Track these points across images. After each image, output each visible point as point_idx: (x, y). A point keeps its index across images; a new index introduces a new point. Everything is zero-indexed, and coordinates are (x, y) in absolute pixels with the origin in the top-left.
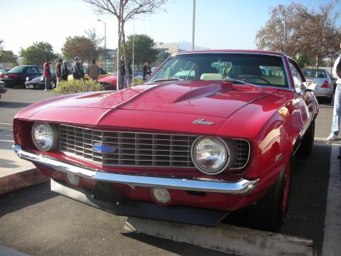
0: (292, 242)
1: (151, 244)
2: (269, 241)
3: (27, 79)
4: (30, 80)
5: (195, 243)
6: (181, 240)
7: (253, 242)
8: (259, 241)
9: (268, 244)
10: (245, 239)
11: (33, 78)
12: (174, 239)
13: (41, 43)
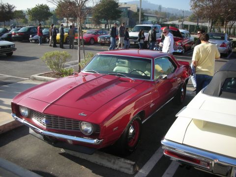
0: (126, 163)
1: (69, 159)
2: (117, 161)
3: (31, 36)
4: (32, 37)
5: (88, 160)
6: (83, 157)
7: (110, 161)
8: (113, 161)
9: (116, 163)
10: (107, 159)
11: (34, 35)
12: (80, 157)
13: (41, 5)
